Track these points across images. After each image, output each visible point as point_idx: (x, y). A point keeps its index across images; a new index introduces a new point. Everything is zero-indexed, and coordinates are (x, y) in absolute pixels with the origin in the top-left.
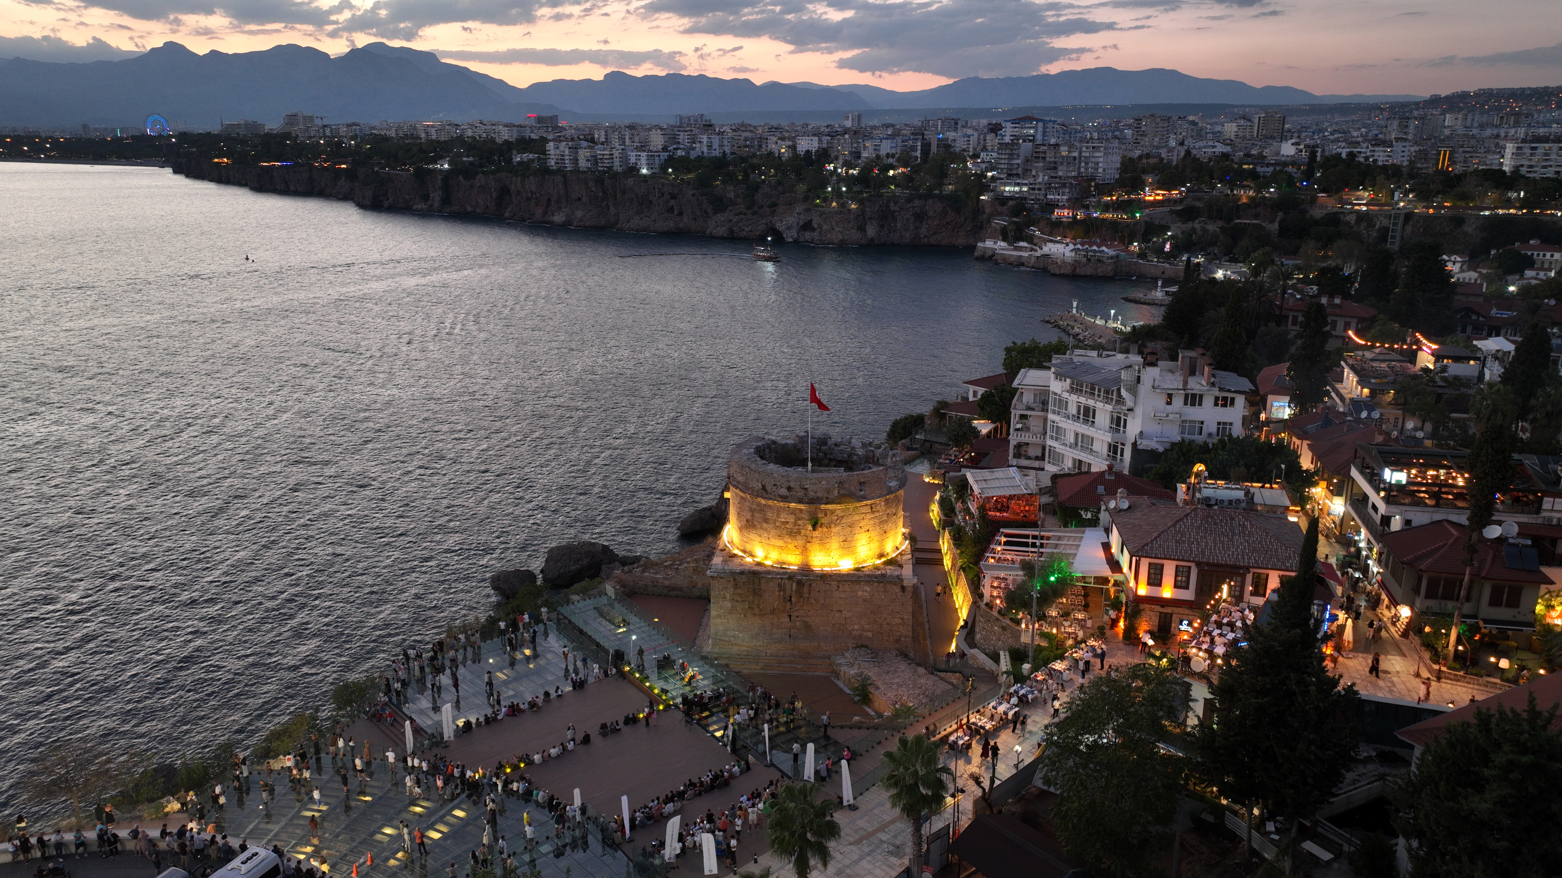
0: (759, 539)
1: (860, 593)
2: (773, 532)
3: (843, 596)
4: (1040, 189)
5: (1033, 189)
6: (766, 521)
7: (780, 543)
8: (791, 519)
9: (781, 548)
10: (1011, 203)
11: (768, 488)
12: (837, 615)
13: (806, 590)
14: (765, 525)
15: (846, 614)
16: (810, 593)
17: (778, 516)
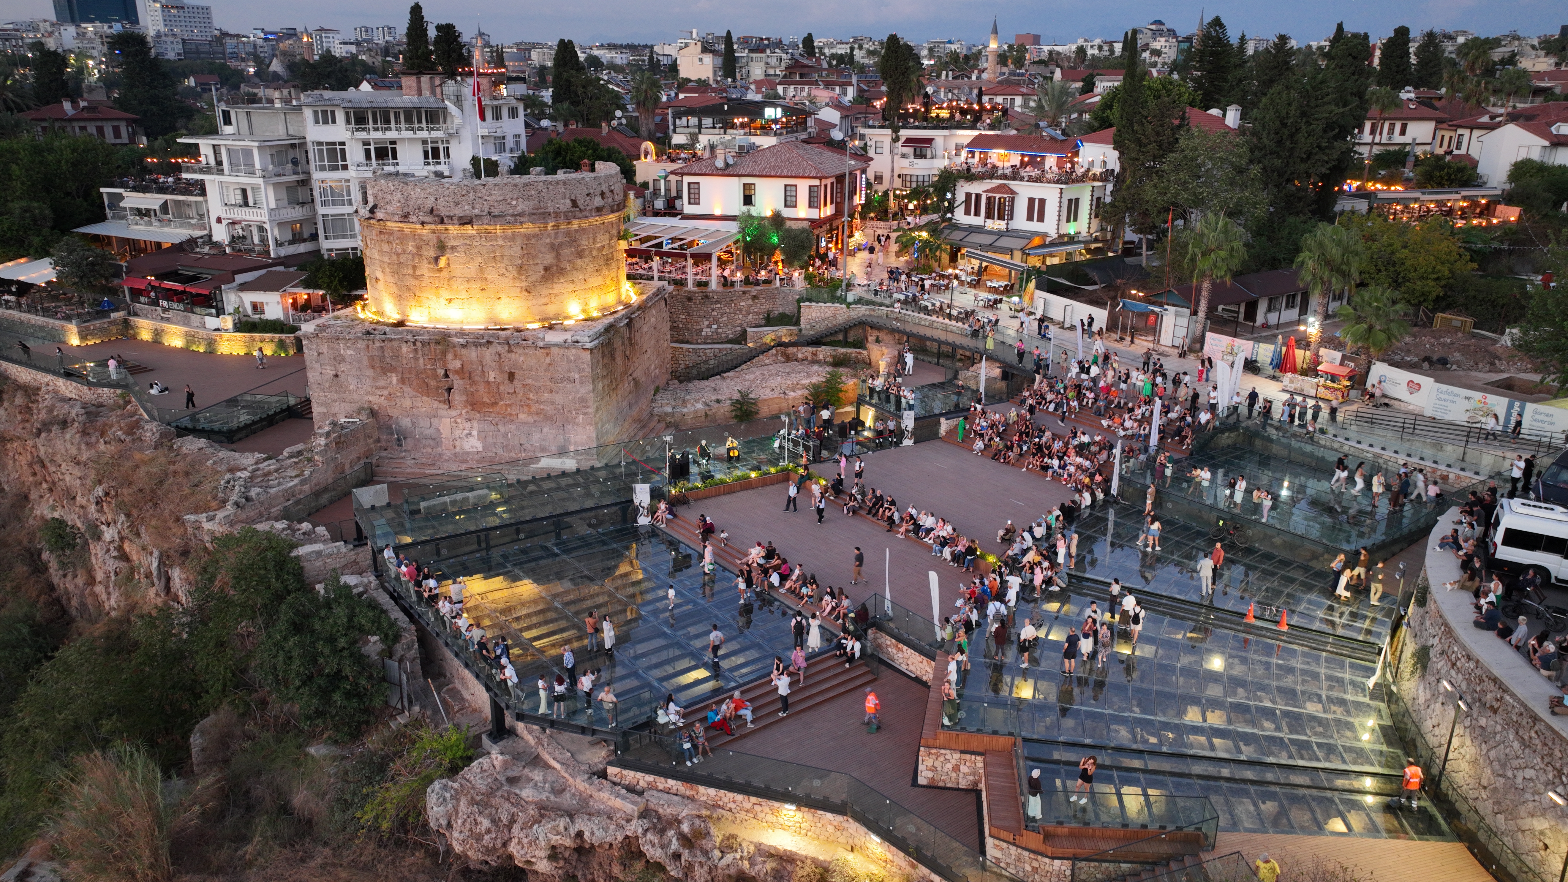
0: (571, 287)
1: (652, 320)
2: (590, 268)
3: (646, 330)
6: (580, 255)
7: (599, 280)
8: (606, 240)
9: (600, 287)
11: (580, 203)
12: (646, 357)
13: (633, 334)
14: (579, 262)
15: (649, 353)
16: (634, 337)
17: (594, 242)
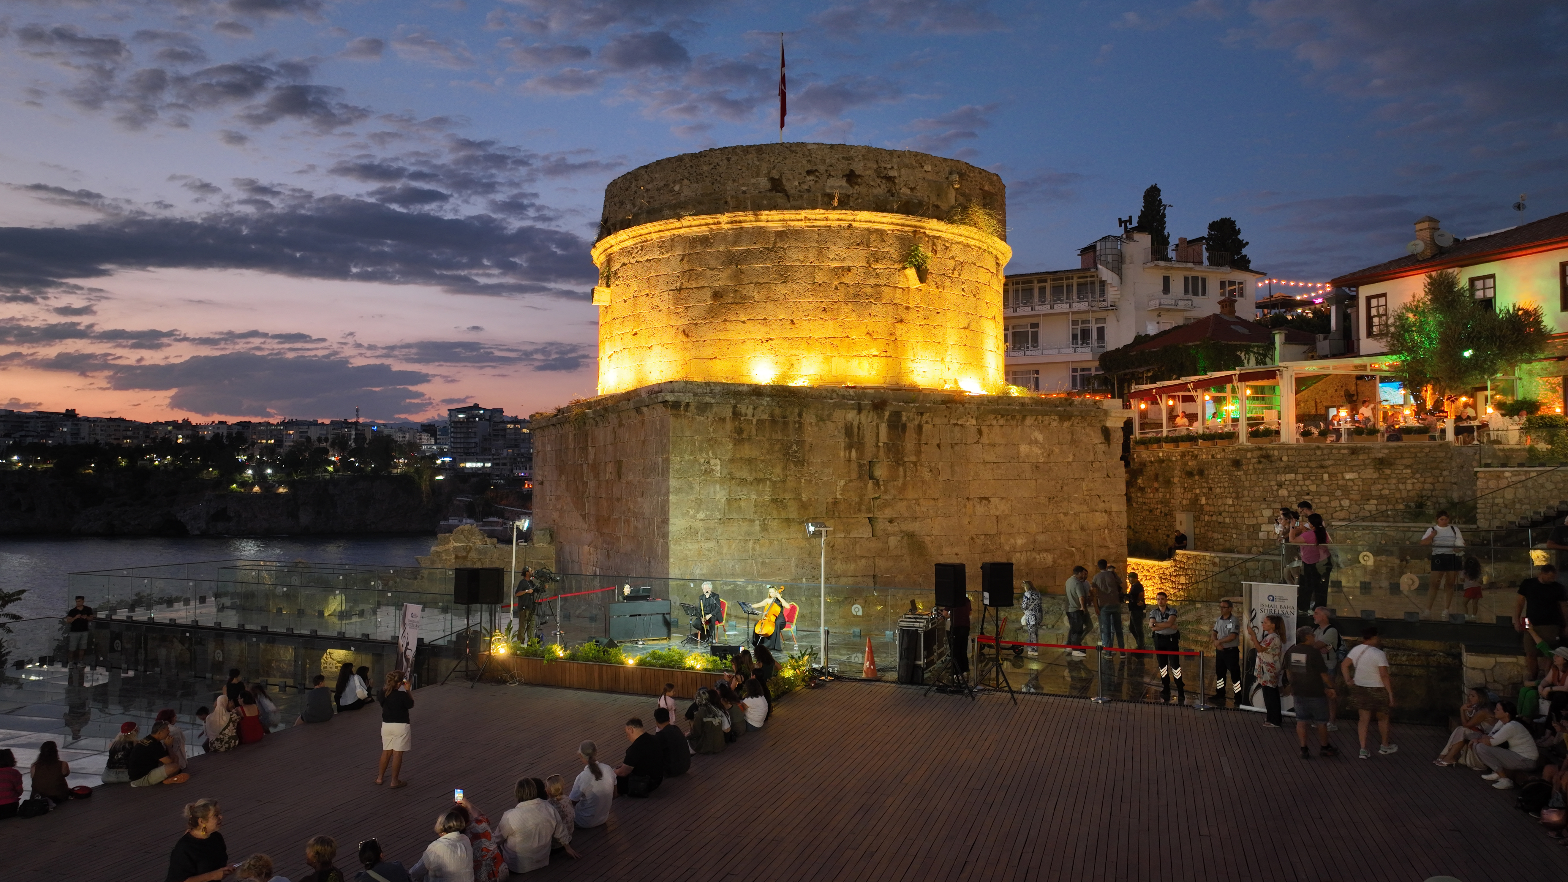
0: (760, 332)
1: (1024, 449)
2: (807, 303)
3: (990, 457)
4: (504, 464)
5: (498, 464)
6: (785, 276)
7: (829, 328)
8: (857, 259)
9: (830, 342)
10: (474, 480)
12: (980, 509)
13: (909, 444)
15: (999, 507)
16: (918, 453)
17: (820, 252)
